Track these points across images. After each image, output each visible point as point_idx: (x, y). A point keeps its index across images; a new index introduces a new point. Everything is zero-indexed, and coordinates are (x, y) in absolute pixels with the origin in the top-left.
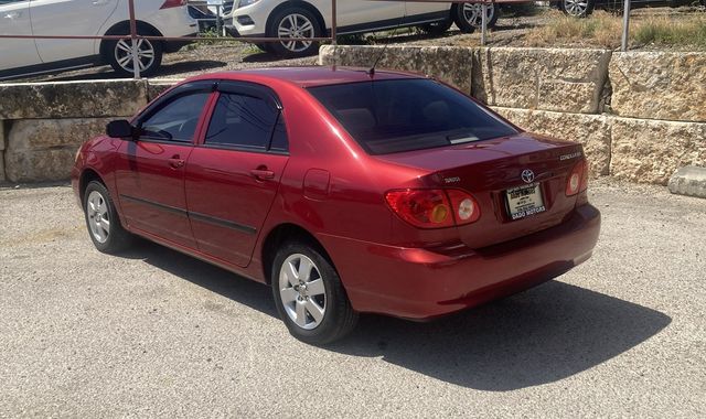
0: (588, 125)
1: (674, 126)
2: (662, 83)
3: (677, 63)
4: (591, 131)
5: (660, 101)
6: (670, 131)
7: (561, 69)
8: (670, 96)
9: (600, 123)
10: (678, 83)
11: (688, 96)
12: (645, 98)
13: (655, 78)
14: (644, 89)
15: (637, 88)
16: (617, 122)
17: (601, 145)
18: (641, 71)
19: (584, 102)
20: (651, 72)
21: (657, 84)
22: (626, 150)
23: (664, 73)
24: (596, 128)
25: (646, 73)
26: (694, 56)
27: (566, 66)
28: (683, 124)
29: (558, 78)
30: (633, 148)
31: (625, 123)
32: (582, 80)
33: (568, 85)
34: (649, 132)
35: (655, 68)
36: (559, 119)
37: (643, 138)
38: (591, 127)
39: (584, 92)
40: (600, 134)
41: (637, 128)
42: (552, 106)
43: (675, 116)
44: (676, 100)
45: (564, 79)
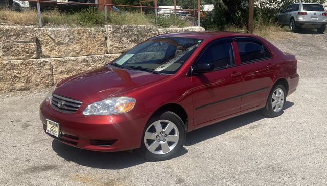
0: (40, 64)
1: (80, 58)
2: (71, 41)
3: (76, 32)
4: (42, 67)
5: (71, 49)
6: (80, 60)
7: (15, 37)
8: (75, 46)
9: (47, 62)
10: (77, 40)
11: (82, 45)
12: (63, 48)
13: (68, 39)
14: (63, 44)
15: (59, 44)
16: (55, 60)
17: (49, 72)
18: (61, 36)
19: (32, 53)
20: (66, 36)
21: (69, 41)
22: (62, 72)
23: (71, 37)
24: (45, 65)
25: (63, 37)
26: (81, 29)
27: (18, 35)
28: (84, 57)
29: (14, 42)
30: (65, 70)
31: (59, 60)
32: (30, 42)
33: (22, 45)
34: (71, 62)
35: (67, 34)
36: (22, 64)
37: (69, 66)
38: (42, 65)
39: (33, 48)
40: (48, 67)
41: (65, 61)
42: (12, 57)
43: (78, 54)
44: (77, 47)
45: (18, 42)
